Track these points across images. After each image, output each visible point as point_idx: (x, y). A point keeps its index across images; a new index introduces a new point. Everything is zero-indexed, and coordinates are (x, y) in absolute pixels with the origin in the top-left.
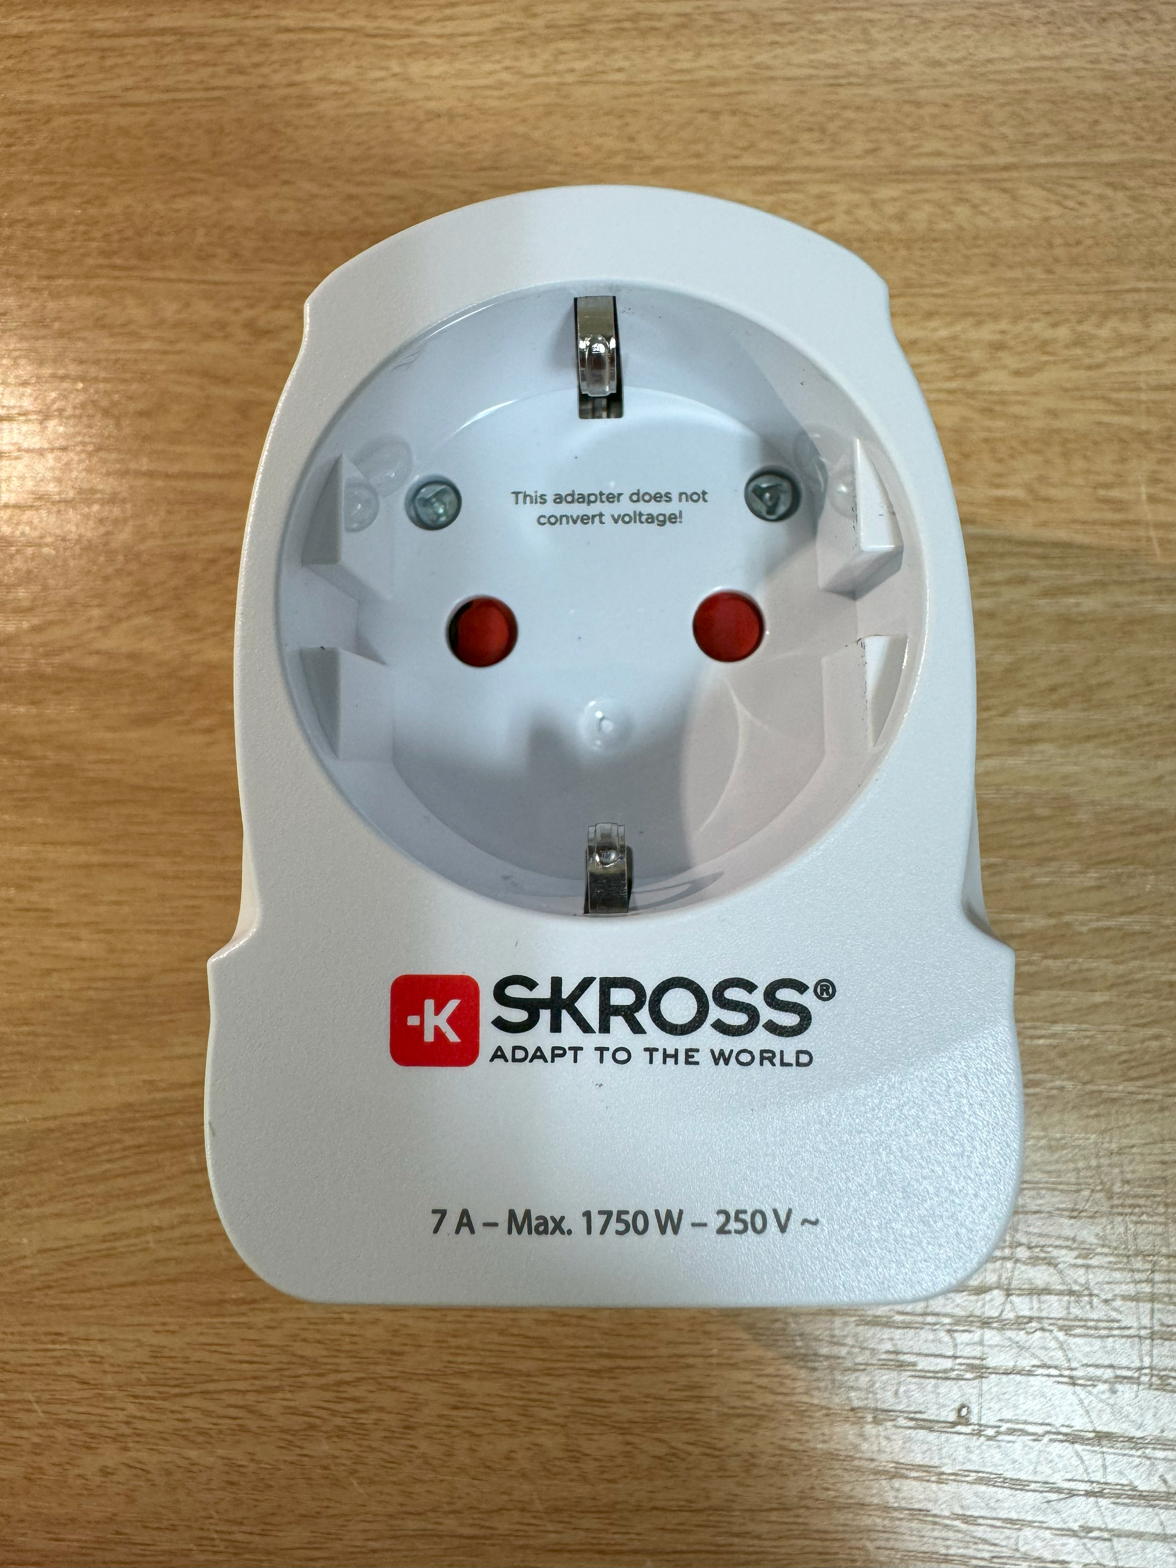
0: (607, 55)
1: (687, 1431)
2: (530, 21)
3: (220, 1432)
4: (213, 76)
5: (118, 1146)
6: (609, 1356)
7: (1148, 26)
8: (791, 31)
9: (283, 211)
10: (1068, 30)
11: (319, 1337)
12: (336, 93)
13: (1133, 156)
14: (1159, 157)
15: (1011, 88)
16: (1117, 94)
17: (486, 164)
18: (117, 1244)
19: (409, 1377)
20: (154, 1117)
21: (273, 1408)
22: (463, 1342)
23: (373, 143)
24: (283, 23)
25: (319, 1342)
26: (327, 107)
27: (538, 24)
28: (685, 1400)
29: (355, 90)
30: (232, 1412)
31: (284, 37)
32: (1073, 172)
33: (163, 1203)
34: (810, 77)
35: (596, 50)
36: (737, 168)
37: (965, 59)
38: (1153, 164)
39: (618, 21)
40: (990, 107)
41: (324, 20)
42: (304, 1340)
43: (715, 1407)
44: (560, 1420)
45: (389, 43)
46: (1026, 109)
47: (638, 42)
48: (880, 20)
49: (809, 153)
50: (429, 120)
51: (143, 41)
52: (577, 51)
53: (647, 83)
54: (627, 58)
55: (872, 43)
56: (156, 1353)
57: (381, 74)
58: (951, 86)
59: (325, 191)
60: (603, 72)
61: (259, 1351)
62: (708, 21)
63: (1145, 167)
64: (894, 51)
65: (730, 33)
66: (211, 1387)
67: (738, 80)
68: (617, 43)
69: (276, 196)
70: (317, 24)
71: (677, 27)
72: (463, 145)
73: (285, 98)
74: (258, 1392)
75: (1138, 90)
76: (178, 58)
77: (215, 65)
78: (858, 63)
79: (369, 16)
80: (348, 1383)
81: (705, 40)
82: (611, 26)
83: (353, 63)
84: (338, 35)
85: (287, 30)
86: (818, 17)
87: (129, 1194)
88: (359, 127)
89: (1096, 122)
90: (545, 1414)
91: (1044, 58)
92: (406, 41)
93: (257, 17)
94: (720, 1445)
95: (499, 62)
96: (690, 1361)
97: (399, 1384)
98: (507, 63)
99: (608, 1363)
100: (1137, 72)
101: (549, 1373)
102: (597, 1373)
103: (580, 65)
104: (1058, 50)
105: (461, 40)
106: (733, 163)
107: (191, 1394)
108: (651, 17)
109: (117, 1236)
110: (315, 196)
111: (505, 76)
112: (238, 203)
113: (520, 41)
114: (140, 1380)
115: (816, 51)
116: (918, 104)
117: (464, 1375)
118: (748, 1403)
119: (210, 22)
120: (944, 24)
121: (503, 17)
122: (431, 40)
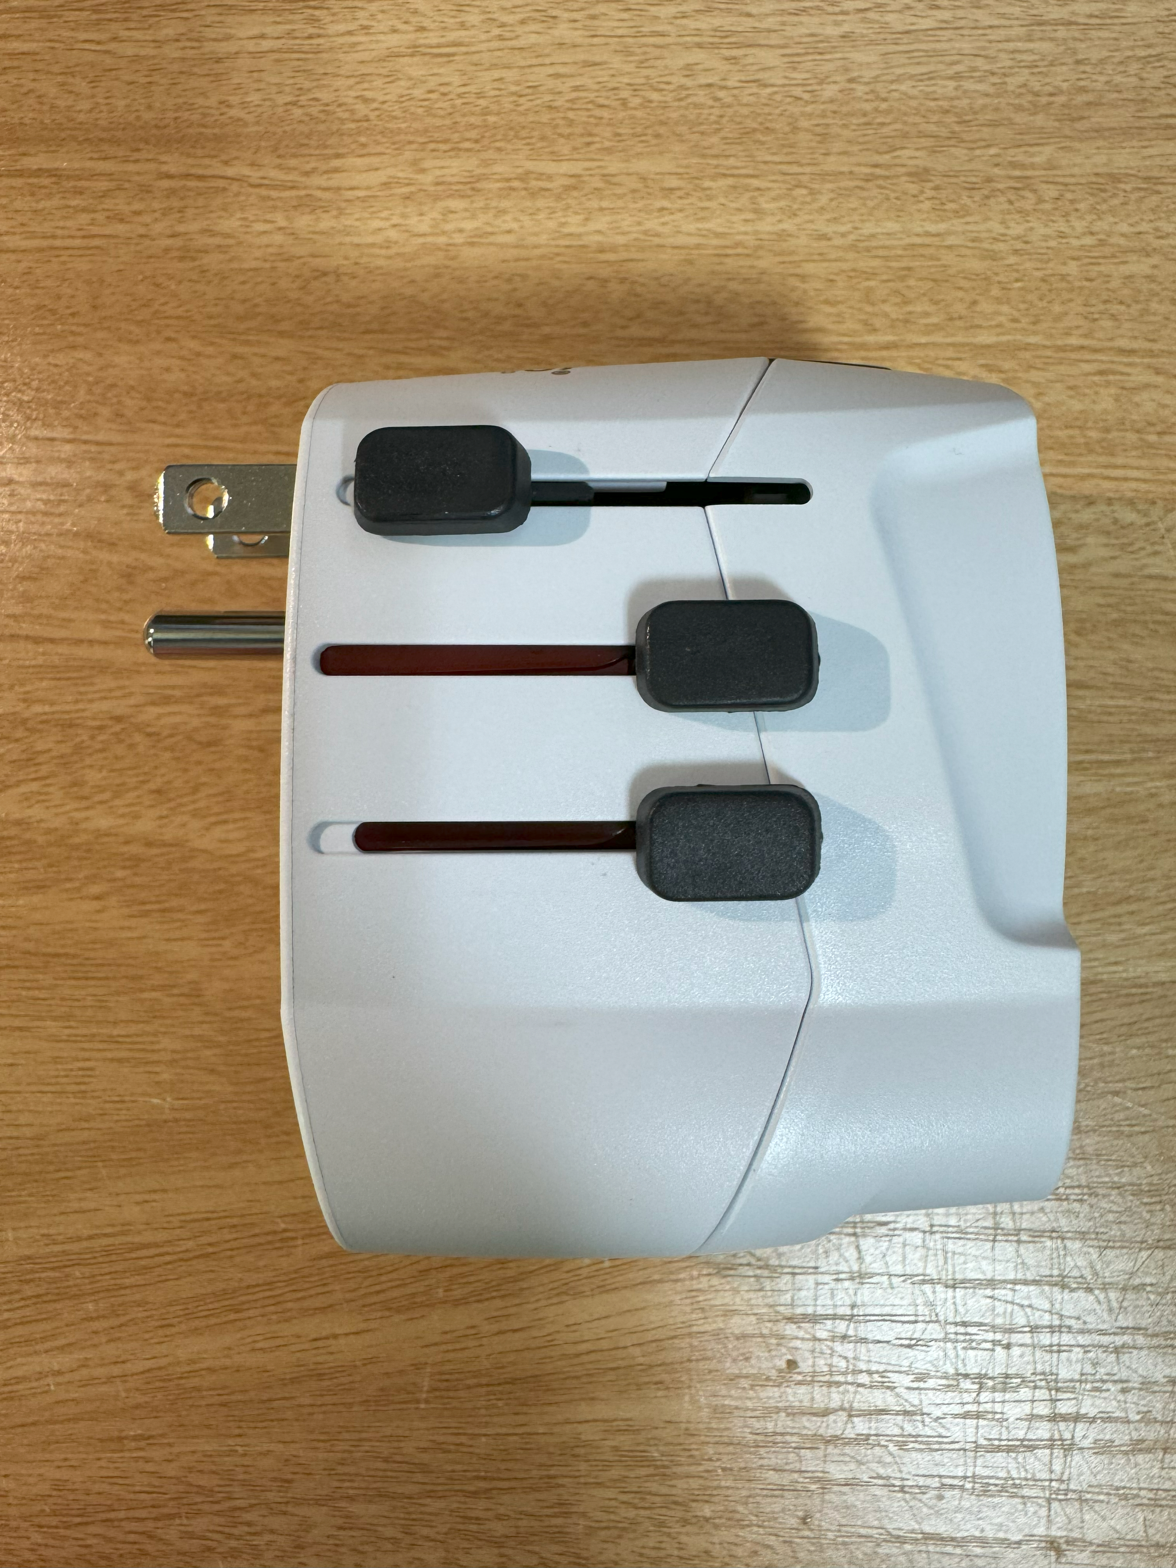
0: (495, 216)
1: (557, 1543)
2: (419, 177)
3: (121, 1556)
4: (93, 222)
5: (17, 1297)
6: (485, 1479)
7: (1028, 204)
8: (681, 198)
9: (168, 370)
10: (950, 206)
11: (214, 1468)
12: (219, 246)
13: (1009, 337)
14: (1032, 340)
15: (894, 264)
16: (997, 274)
17: (375, 326)
18: (20, 1387)
19: (299, 1502)
20: (53, 1269)
21: (172, 1534)
22: (352, 1469)
23: (258, 300)
24: (164, 168)
25: (214, 1472)
26: (212, 261)
27: (427, 179)
28: (555, 1516)
29: (240, 243)
30: (132, 1537)
31: (166, 184)
32: (950, 353)
33: (62, 1349)
34: (698, 246)
35: (486, 209)
36: (623, 339)
37: (850, 233)
38: (1027, 347)
39: (508, 180)
40: (872, 283)
41: (207, 167)
42: (201, 1471)
43: (582, 1522)
44: (439, 1537)
45: (274, 194)
46: (909, 287)
47: (528, 204)
48: (769, 189)
49: (695, 326)
50: (316, 278)
51: (18, 182)
52: (466, 210)
53: (536, 247)
54: (516, 220)
55: (759, 212)
56: (59, 1486)
57: (267, 227)
58: (836, 260)
59: (210, 350)
60: (492, 234)
61: (156, 1482)
62: (597, 183)
63: (1019, 349)
64: (780, 221)
65: (620, 197)
66: (112, 1515)
67: (626, 246)
68: (505, 204)
69: (158, 353)
70: (200, 172)
71: (568, 188)
72: (349, 306)
73: (167, 250)
74: (156, 1519)
75: (1017, 271)
76: (56, 202)
77: (94, 211)
78: (746, 233)
79: (252, 164)
80: (240, 1509)
81: (594, 204)
82: (499, 185)
83: (239, 215)
84: (221, 183)
85: (169, 176)
86: (707, 184)
87: (28, 1342)
88: (244, 283)
89: (975, 303)
90: (425, 1531)
91: (928, 234)
92: (294, 193)
93: (137, 161)
94: (585, 1554)
95: (387, 219)
96: (560, 1481)
97: (290, 1509)
98: (395, 220)
99: (483, 1485)
100: (1016, 252)
101: (430, 1494)
102: (475, 1494)
103: (468, 225)
104: (942, 227)
105: (350, 194)
106: (620, 333)
107: (93, 1523)
108: (540, 176)
109: (19, 1380)
110: (198, 354)
111: (393, 234)
112: (121, 360)
113: (407, 198)
114: (43, 1511)
115: (703, 219)
116: (803, 278)
117: (351, 1499)
118: (612, 1517)
119: (89, 164)
120: (832, 195)
121: (391, 171)
122: (319, 194)
